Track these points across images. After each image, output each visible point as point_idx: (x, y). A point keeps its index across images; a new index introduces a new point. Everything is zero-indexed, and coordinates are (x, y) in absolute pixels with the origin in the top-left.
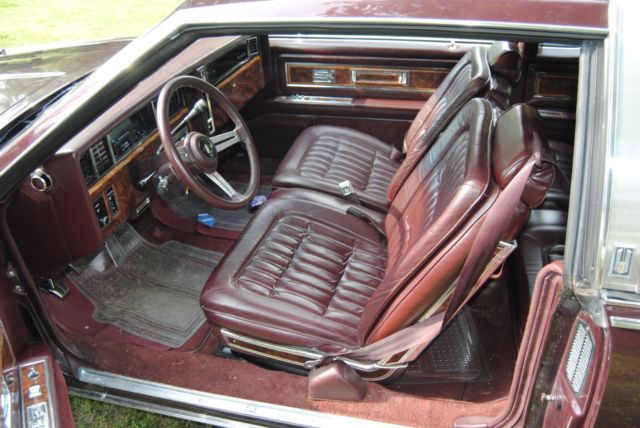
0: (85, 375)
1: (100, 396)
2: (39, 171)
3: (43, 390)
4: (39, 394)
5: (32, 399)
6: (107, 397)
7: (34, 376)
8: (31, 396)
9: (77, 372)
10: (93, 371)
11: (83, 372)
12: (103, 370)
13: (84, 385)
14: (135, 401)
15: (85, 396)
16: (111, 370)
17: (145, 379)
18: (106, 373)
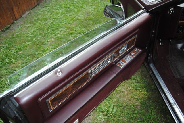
0: (151, 65)
1: (150, 72)
2: (172, 9)
3: (134, 55)
4: (133, 55)
5: (131, 55)
6: (151, 73)
7: (136, 51)
8: (131, 54)
9: (151, 63)
10: (154, 66)
11: (152, 64)
12: (155, 67)
13: (150, 67)
14: (155, 79)
15: (148, 69)
16: (156, 68)
17: (161, 76)
18: (155, 68)
